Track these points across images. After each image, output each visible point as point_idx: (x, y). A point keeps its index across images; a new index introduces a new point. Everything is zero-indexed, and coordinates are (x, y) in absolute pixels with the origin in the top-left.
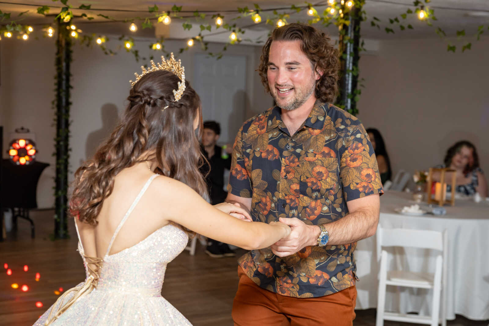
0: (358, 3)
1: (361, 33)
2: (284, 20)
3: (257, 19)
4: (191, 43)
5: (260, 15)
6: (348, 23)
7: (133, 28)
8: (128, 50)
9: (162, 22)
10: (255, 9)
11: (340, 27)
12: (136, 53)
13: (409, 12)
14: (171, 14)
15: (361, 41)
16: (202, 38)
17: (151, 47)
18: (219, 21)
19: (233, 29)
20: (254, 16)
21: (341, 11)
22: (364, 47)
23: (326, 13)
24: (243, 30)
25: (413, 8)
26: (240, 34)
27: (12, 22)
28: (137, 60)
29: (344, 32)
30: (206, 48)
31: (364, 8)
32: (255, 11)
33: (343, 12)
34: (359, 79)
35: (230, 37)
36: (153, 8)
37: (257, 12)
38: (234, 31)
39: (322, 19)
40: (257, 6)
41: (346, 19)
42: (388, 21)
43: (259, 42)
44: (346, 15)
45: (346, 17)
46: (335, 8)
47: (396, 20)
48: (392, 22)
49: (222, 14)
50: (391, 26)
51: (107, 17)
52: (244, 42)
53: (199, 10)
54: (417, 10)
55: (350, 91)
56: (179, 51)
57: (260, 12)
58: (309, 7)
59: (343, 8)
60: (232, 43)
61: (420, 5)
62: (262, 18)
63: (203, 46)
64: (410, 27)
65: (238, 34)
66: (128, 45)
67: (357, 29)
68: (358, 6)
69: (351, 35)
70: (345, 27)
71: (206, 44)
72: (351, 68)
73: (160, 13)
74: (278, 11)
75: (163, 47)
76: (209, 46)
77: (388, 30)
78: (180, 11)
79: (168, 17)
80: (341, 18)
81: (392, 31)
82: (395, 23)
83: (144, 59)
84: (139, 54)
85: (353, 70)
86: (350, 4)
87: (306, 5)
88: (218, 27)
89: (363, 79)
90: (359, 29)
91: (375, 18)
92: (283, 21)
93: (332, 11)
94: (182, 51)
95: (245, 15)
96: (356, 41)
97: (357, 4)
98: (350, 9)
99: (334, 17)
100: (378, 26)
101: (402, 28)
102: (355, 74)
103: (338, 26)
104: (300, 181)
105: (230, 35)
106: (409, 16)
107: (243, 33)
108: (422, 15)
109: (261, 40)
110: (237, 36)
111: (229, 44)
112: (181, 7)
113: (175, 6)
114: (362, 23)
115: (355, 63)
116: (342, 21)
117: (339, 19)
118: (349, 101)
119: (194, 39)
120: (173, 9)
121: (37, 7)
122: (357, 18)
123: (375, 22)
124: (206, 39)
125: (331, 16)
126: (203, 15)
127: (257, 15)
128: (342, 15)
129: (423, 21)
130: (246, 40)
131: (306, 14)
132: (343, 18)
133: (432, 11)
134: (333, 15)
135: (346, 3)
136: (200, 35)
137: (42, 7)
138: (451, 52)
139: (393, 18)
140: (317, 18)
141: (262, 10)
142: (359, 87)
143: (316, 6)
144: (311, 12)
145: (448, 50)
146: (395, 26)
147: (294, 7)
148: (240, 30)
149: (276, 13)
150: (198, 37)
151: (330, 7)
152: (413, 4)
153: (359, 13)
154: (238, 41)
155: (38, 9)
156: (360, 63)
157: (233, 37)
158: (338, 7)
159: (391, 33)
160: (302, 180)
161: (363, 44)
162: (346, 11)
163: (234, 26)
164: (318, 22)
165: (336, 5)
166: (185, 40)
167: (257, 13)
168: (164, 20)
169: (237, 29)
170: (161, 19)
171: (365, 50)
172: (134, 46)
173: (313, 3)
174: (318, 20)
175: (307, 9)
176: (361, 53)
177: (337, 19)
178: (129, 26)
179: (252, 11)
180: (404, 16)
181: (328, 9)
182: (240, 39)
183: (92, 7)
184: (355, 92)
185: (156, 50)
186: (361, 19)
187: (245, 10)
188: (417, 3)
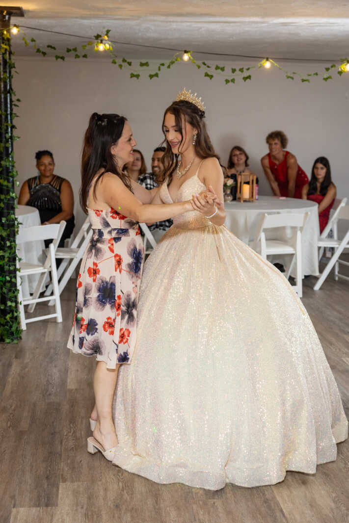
25: (94, 41)
34: (14, 98)
42: (65, 50)
47: (75, 50)
48: (68, 50)
50: (64, 54)
54: (97, 43)
61: (100, 39)
64: (85, 56)
81: (63, 58)
82: (72, 52)
91: (49, 46)
101: (77, 57)
108: (101, 47)
118: (9, 118)
138: (135, 78)
139: (73, 48)
145: (131, 77)
146: (70, 55)
152: (94, 38)
159: (59, 60)
180: (83, 47)
188: (98, 37)
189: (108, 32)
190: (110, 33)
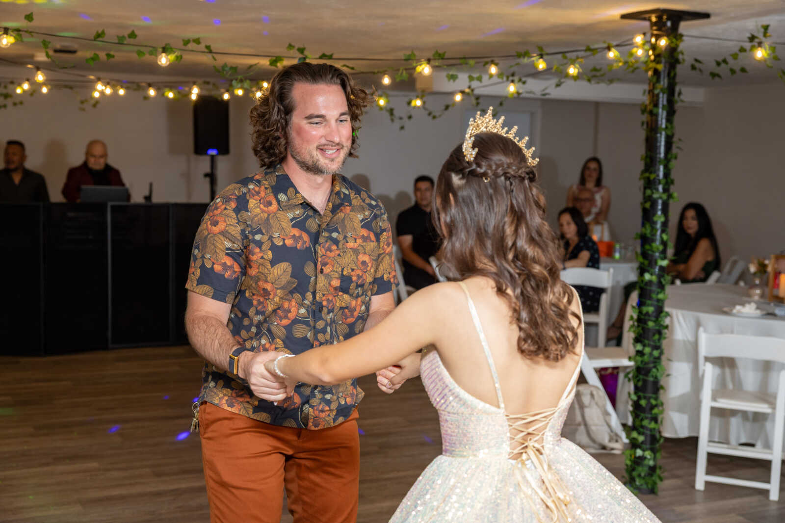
0: (674, 40)
1: (678, 80)
2: (577, 66)
3: (541, 65)
4: (458, 98)
5: (545, 61)
6: (660, 67)
7: (386, 81)
8: (381, 108)
9: (420, 73)
10: (539, 53)
11: (650, 73)
12: (391, 112)
13: (742, 50)
14: (432, 62)
15: (677, 89)
16: (473, 90)
17: (409, 103)
18: (493, 70)
19: (511, 78)
20: (537, 60)
21: (651, 52)
22: (682, 97)
23: (631, 54)
24: (524, 79)
25: (747, 45)
26: (520, 84)
27: (239, 77)
28: (392, 120)
29: (655, 80)
30: (478, 104)
31: (682, 46)
32: (538, 55)
33: (654, 54)
34: (675, 139)
35: (508, 88)
36: (410, 55)
37: (541, 56)
38: (513, 81)
39: (626, 63)
40: (541, 48)
41: (658, 62)
42: (714, 64)
43: (544, 95)
44: (658, 56)
45: (658, 59)
46: (643, 48)
47: (725, 61)
48: (718, 64)
49: (496, 60)
50: (717, 70)
51: (353, 68)
52: (524, 95)
53: (467, 56)
54: (753, 48)
55: (662, 155)
56: (443, 108)
57: (545, 57)
58: (609, 48)
59: (654, 47)
60: (510, 96)
61: (756, 40)
62: (547, 65)
63: (474, 101)
64: (743, 70)
65: (517, 85)
66: (382, 102)
67: (672, 74)
68: (673, 45)
69: (664, 82)
70: (656, 72)
71: (478, 98)
72: (664, 126)
73: (419, 61)
74: (568, 55)
75: (424, 103)
76: (480, 101)
77: (714, 75)
78: (443, 59)
79: (428, 66)
80: (652, 61)
81: (718, 76)
82: (723, 65)
83: (401, 118)
84: (395, 112)
85: (667, 127)
86: (663, 42)
87: (605, 45)
88: (491, 76)
89: (680, 140)
90: (675, 75)
91: (696, 60)
92: (575, 67)
93: (640, 52)
94: (447, 107)
95: (525, 60)
96: (671, 91)
97: (672, 42)
98: (663, 49)
99: (643, 59)
100: (701, 70)
101: (733, 71)
102: (669, 133)
103: (647, 71)
104: (342, 275)
105: (508, 86)
106: (742, 55)
107: (524, 83)
108: (760, 54)
109: (547, 91)
110: (516, 88)
111: (506, 98)
112: (445, 53)
113: (437, 52)
114: (679, 68)
115: (669, 120)
116: (653, 65)
117: (649, 62)
118: (662, 168)
119: (463, 92)
120: (434, 55)
121: (269, 58)
122: (673, 61)
123: (697, 65)
124: (477, 92)
125: (637, 59)
126: (472, 62)
127: (541, 60)
128: (652, 57)
129: (759, 61)
130: (527, 92)
131: (605, 58)
132: (654, 61)
133: (773, 49)
134: (640, 58)
135: (658, 42)
136: (469, 87)
137: (274, 58)
139: (720, 59)
140: (620, 61)
141: (548, 54)
142: (674, 150)
143: (617, 46)
144: (612, 54)
146: (723, 70)
147: (588, 49)
148: (520, 80)
149: (565, 58)
150: (467, 90)
151: (637, 47)
152: (748, 40)
153: (675, 54)
154: (518, 93)
155: (270, 61)
156: (676, 118)
157: (512, 89)
158: (647, 47)
159: (717, 79)
160: (345, 273)
161: (680, 94)
162: (657, 52)
163: (513, 75)
164: (620, 67)
165: (644, 44)
166: (452, 94)
167: (542, 58)
168: (423, 69)
169: (516, 78)
170: (419, 69)
171: (682, 101)
172: (388, 103)
173: (615, 43)
174: (621, 64)
175: (606, 51)
176: (678, 106)
177: (646, 63)
178: (381, 78)
179: (535, 55)
180: (735, 56)
181: (635, 50)
182: (521, 91)
183: (334, 56)
184: (669, 156)
185: (415, 107)
186: (677, 61)
187: (526, 54)
188: (752, 38)
189: (766, 28)
190: (770, 29)
